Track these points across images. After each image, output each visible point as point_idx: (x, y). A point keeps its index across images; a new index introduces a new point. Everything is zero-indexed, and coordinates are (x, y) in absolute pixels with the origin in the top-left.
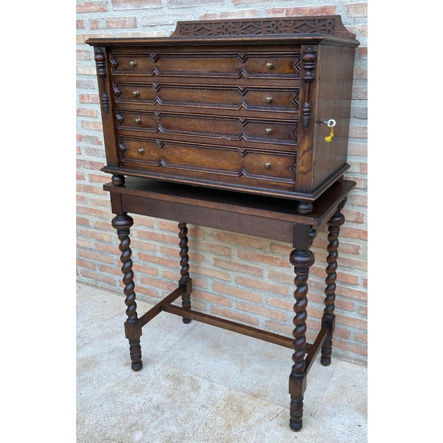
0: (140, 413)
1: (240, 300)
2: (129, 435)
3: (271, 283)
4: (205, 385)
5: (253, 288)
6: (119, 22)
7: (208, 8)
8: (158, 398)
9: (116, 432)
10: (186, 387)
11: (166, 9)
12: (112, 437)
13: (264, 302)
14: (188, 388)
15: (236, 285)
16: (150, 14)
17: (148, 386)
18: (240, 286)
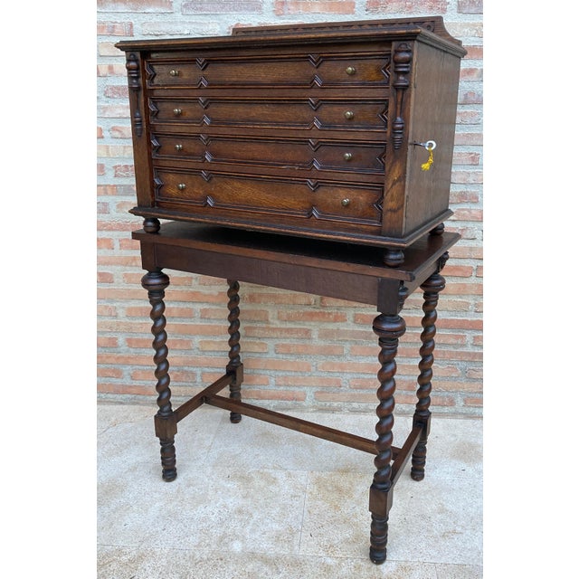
0: (221, 523)
1: (281, 374)
2: (225, 548)
3: (322, 343)
4: (281, 476)
5: (299, 354)
6: (103, 27)
7: (241, 17)
8: (233, 502)
9: (207, 550)
10: (258, 483)
11: (179, 15)
12: (205, 557)
13: (313, 369)
14: (262, 483)
15: (275, 355)
16: (155, 19)
17: (210, 493)
18: (281, 356)
